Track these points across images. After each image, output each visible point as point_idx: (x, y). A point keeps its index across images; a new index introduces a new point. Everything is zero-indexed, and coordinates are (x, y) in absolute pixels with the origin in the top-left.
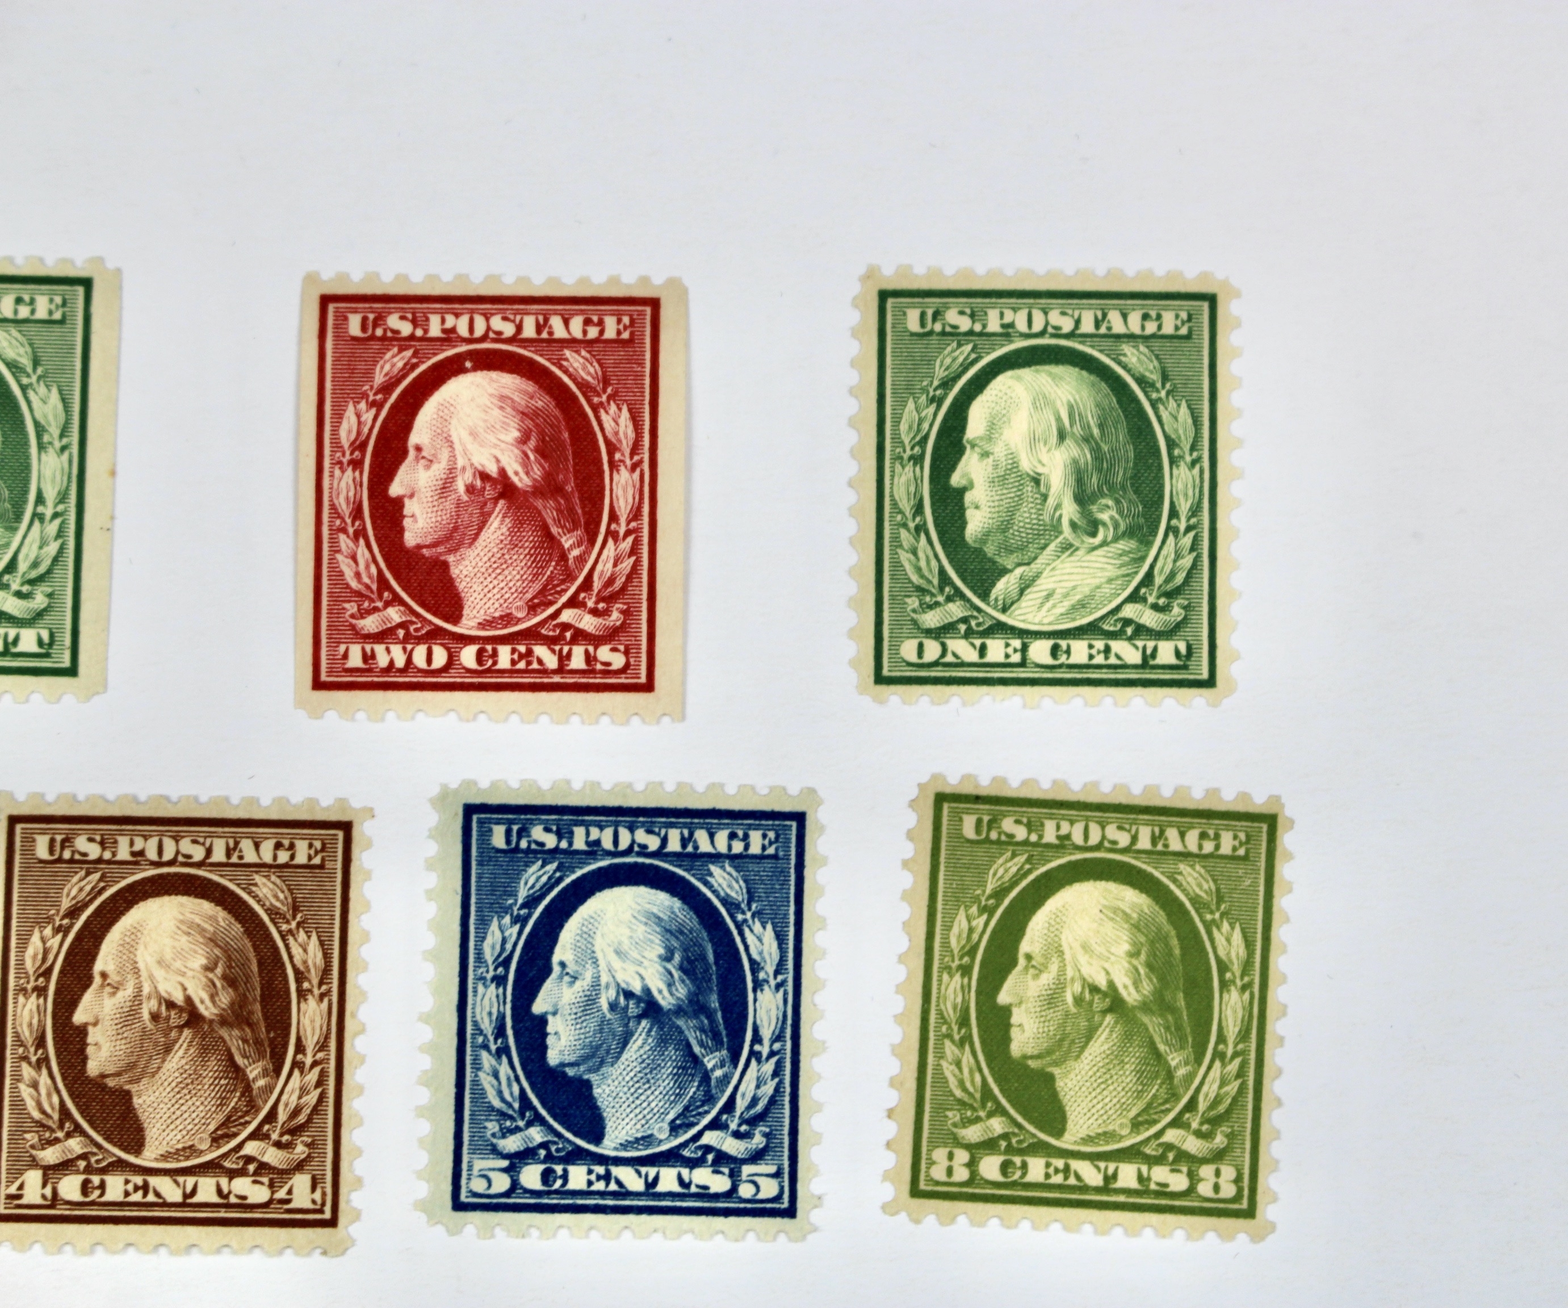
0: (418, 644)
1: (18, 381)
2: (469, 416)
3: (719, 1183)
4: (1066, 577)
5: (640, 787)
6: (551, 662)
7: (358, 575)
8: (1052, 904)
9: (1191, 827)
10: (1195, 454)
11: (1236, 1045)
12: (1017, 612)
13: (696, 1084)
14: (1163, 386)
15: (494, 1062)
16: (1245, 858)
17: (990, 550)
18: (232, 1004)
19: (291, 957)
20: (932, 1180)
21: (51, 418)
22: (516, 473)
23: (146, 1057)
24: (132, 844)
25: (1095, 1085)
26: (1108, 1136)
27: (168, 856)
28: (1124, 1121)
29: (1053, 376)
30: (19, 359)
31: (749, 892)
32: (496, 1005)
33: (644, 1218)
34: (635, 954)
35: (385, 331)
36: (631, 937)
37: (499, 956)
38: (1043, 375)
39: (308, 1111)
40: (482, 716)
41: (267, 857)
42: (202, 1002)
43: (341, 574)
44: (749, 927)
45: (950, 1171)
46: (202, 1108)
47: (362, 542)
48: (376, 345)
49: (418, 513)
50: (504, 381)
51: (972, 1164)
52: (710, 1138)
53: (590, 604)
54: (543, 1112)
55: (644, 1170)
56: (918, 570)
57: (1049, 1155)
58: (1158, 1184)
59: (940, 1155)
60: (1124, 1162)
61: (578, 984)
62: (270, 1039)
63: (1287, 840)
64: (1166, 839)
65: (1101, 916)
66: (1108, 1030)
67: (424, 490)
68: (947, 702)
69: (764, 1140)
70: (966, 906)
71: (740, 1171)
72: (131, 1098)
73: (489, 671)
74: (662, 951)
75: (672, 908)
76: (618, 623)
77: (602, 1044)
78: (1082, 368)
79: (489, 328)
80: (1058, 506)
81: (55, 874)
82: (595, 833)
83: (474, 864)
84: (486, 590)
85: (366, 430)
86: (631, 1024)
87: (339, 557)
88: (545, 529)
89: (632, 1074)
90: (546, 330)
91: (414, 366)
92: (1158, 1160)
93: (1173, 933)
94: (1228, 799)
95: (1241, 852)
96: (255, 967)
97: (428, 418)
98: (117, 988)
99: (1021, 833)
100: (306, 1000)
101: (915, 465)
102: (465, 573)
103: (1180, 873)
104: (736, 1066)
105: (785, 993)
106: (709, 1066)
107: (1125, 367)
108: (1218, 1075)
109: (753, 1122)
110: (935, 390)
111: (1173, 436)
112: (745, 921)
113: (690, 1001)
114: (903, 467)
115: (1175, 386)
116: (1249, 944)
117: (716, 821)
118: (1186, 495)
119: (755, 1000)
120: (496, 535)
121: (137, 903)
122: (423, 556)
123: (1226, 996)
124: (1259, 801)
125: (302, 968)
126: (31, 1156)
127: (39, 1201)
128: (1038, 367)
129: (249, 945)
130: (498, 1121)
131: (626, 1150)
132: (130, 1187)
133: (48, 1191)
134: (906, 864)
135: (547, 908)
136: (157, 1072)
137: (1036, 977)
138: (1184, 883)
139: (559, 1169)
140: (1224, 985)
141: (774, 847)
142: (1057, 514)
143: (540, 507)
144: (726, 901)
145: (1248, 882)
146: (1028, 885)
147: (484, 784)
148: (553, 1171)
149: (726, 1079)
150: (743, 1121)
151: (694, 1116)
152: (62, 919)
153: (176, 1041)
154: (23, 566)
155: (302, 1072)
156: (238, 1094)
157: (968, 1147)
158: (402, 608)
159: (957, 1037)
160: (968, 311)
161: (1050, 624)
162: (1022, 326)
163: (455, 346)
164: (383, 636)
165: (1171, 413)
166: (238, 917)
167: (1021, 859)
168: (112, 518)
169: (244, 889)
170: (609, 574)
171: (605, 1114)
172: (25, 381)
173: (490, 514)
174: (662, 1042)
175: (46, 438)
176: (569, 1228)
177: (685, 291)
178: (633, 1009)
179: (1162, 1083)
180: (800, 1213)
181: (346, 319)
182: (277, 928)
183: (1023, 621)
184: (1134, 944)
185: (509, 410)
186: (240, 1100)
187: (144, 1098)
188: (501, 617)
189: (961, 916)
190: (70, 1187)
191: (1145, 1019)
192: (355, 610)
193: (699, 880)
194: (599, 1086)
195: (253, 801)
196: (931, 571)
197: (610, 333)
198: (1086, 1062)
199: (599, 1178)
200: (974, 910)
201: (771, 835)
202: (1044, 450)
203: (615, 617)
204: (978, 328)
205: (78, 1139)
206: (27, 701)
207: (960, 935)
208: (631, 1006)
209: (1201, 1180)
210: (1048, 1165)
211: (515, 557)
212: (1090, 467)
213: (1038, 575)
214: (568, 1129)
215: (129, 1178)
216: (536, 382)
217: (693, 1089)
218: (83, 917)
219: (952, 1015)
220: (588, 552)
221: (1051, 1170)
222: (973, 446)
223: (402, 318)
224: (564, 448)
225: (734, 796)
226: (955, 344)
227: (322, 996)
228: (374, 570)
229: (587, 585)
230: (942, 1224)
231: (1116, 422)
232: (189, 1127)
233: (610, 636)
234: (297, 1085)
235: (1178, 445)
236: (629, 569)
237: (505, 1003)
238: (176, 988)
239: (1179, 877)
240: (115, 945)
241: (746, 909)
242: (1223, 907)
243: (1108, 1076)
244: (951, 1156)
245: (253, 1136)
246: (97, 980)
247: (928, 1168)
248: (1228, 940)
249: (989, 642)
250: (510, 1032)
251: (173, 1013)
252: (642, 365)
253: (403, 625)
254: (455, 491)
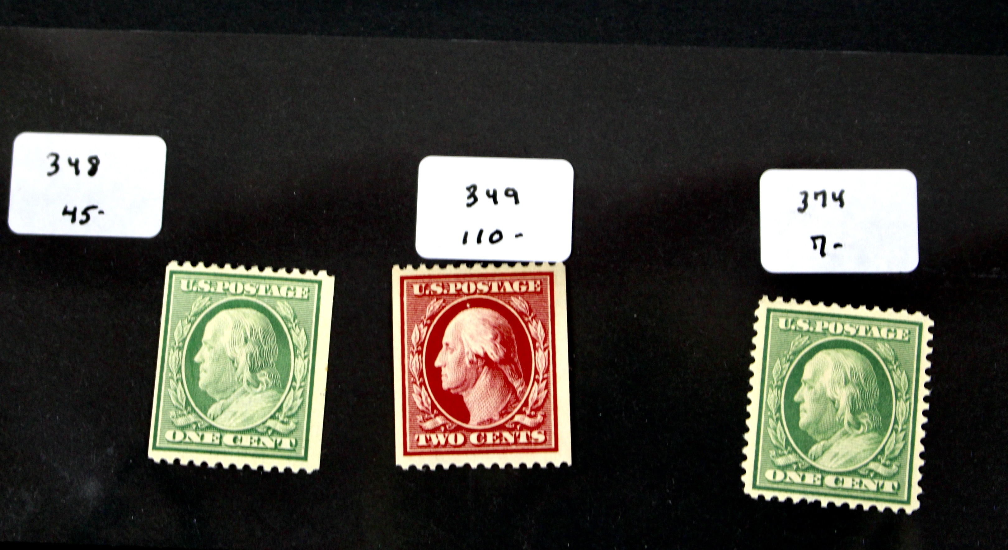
0: (450, 433)
1: (287, 326)
6: (511, 440)
21: (300, 343)
22: (492, 354)
30: (287, 315)
35: (430, 292)
43: (415, 403)
47: (423, 387)
48: (426, 298)
49: (448, 374)
50: (484, 312)
53: (528, 413)
73: (483, 445)
76: (541, 421)
79: (476, 289)
85: (423, 337)
90: (503, 288)
91: (443, 307)
97: (451, 331)
102: (470, 400)
122: (451, 393)
154: (285, 410)
158: (443, 417)
163: (462, 297)
164: (435, 430)
170: (536, 399)
172: (290, 326)
175: (298, 352)
181: (412, 287)
188: (488, 420)
192: (421, 419)
197: (532, 289)
203: (539, 418)
211: (493, 392)
223: (438, 286)
224: (513, 342)
228: (429, 400)
229: (526, 404)
233: (537, 427)
236: (544, 396)
252: (546, 302)
253: (444, 425)
254: (465, 363)
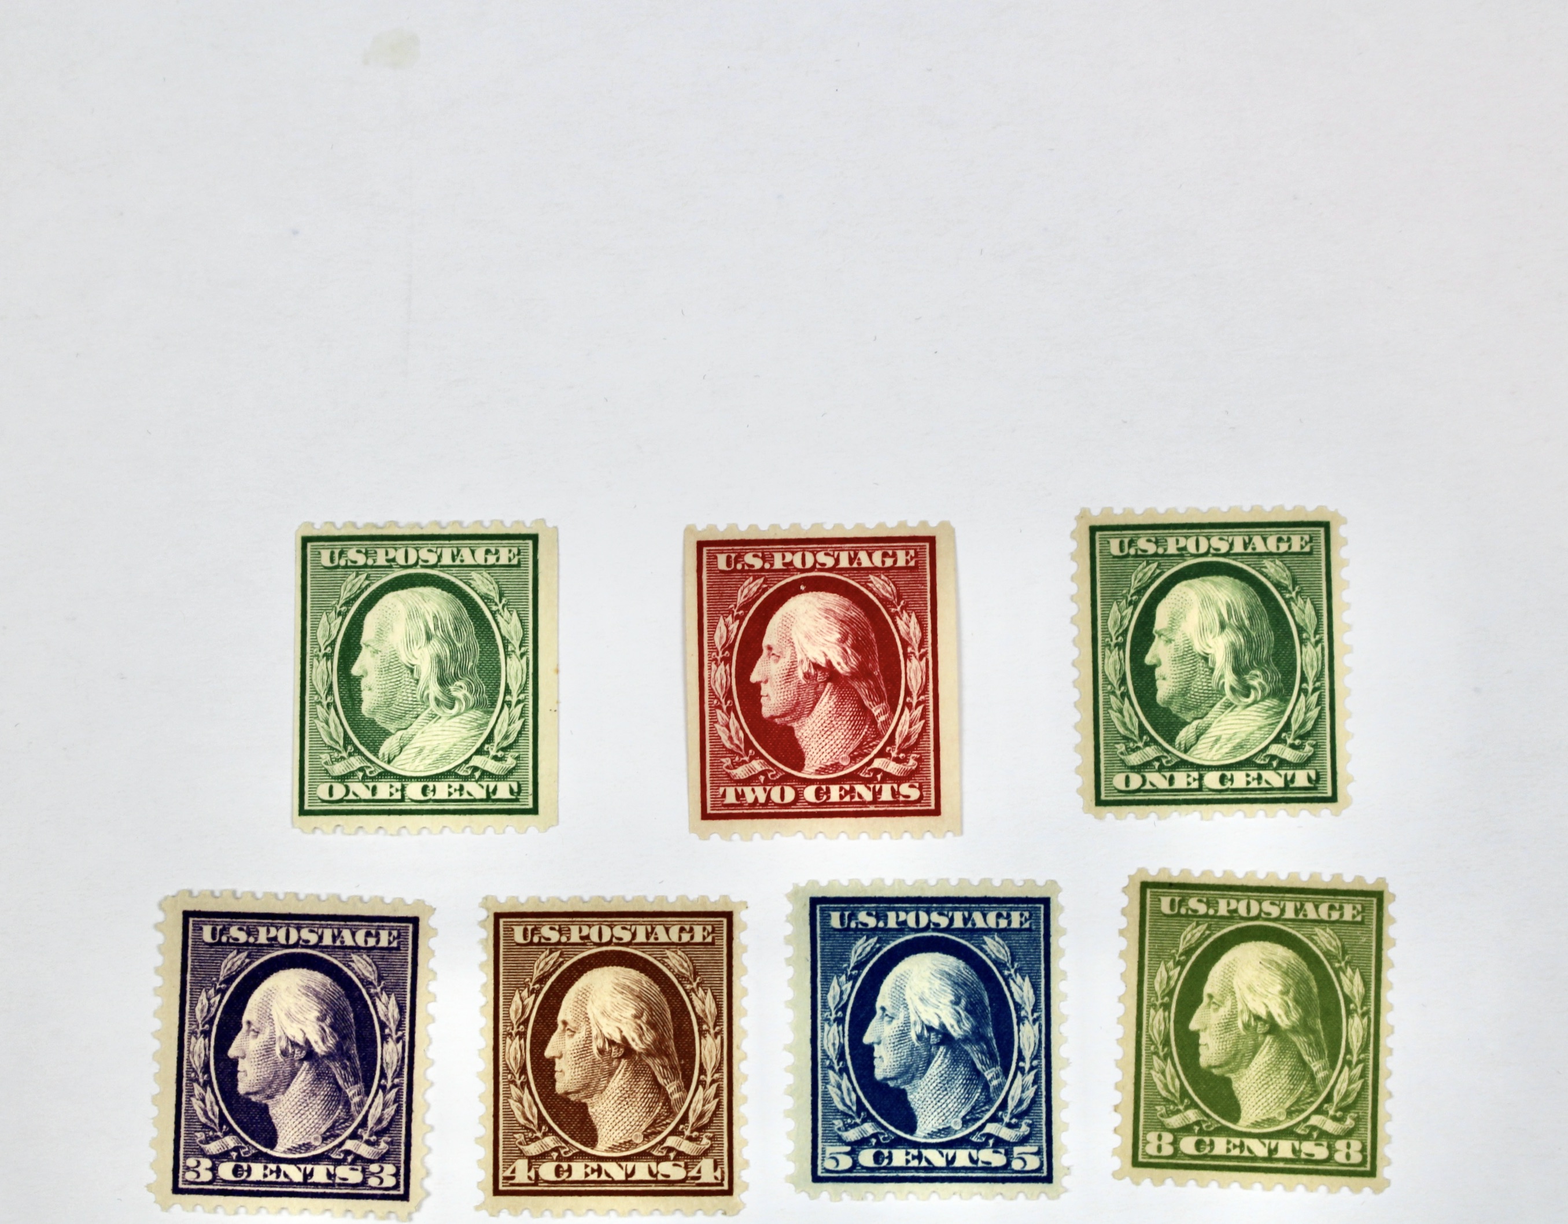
0: (774, 786)
1: (489, 609)
2: (804, 624)
3: (998, 1160)
4: (1228, 727)
5: (933, 882)
6: (868, 796)
7: (730, 738)
8: (1226, 958)
9: (1323, 901)
10: (1318, 637)
11: (1359, 1055)
12: (1195, 753)
13: (979, 1091)
14: (1294, 589)
15: (838, 1078)
16: (1362, 923)
17: (1174, 708)
18: (654, 1041)
19: (694, 1008)
20: (1147, 1154)
21: (513, 634)
22: (839, 664)
23: (596, 1080)
24: (580, 931)
25: (1260, 1086)
26: (1271, 1121)
27: (606, 938)
28: (1281, 1110)
29: (1215, 584)
30: (489, 593)
31: (1012, 954)
32: (837, 1038)
33: (946, 1185)
34: (933, 1000)
35: (743, 566)
36: (930, 989)
37: (839, 1003)
38: (1208, 583)
39: (710, 1115)
40: (821, 836)
41: (675, 938)
42: (633, 1040)
43: (719, 738)
44: (1013, 979)
45: (1159, 1148)
46: (636, 1114)
47: (732, 715)
48: (738, 576)
49: (771, 694)
50: (828, 598)
51: (1175, 1143)
52: (990, 1128)
53: (894, 754)
54: (873, 1113)
55: (945, 1151)
56: (1124, 724)
57: (1229, 1136)
58: (1307, 1154)
59: (1152, 1136)
60: (1282, 1139)
61: (895, 1022)
62: (681, 1065)
63: (1391, 909)
64: (1305, 911)
65: (1261, 966)
66: (1268, 1047)
67: (774, 677)
68: (1147, 817)
69: (1029, 1129)
70: (1165, 962)
71: (1012, 1151)
72: (587, 1108)
73: (825, 803)
74: (952, 998)
75: (958, 967)
76: (914, 768)
77: (912, 1065)
78: (1235, 578)
79: (816, 561)
80: (1222, 677)
81: (529, 953)
82: (902, 916)
83: (819, 939)
84: (820, 747)
85: (733, 636)
86: (933, 1049)
87: (716, 725)
88: (860, 702)
89: (934, 1085)
90: (856, 561)
91: (765, 590)
92: (1307, 1137)
93: (1312, 977)
94: (1348, 880)
95: (1359, 918)
96: (669, 1016)
97: (776, 627)
98: (574, 1032)
99: (1202, 909)
100: (705, 1037)
101: (1119, 650)
102: (805, 735)
103: (1316, 935)
104: (1007, 1078)
105: (1040, 1025)
106: (988, 1078)
107: (1266, 576)
108: (1347, 1077)
109: (1020, 1116)
110: (1132, 596)
111: (1302, 624)
112: (1010, 975)
113: (973, 1032)
114: (1111, 652)
115: (1302, 588)
116: (1366, 984)
117: (987, 905)
118: (1312, 666)
119: (1019, 1031)
120: (825, 708)
121: (586, 972)
122: (776, 724)
123: (1351, 1021)
124: (1370, 882)
125: (701, 1015)
126: (520, 1149)
127: (527, 1181)
128: (1204, 578)
129: (664, 1000)
130: (842, 1119)
131: (932, 1138)
132: (589, 1170)
133: (532, 1174)
134: (1121, 932)
135: (871, 969)
136: (604, 1090)
137: (1216, 1010)
138: (1319, 942)
139: (886, 1152)
140: (1349, 1013)
141: (1028, 922)
142: (1221, 682)
143: (856, 687)
144: (996, 962)
145: (1364, 940)
146: (1208, 946)
147: (824, 883)
148: (882, 1154)
149: (1000, 1087)
150: (1013, 1116)
151: (979, 1113)
152: (534, 985)
153: (617, 1068)
154: (497, 738)
155: (704, 1088)
156: (661, 1104)
157: (1172, 1131)
158: (762, 761)
159: (1161, 1054)
160: (1153, 539)
161: (1218, 760)
162: (1192, 549)
163: (793, 575)
164: (750, 781)
165: (1299, 608)
166: (656, 981)
167: (1202, 927)
168: (558, 702)
169: (659, 961)
170: (906, 733)
171: (916, 1113)
172: (494, 608)
173: (821, 693)
174: (955, 1062)
175: (510, 648)
176: (894, 1193)
177: (953, 531)
178: (934, 1039)
179: (1308, 1083)
180: (1055, 1179)
181: (716, 558)
182: (684, 988)
183: (1199, 759)
184: (1285, 985)
185: (832, 619)
186: (662, 1108)
187: (596, 1108)
188: (832, 765)
189: (1162, 968)
190: (547, 1171)
191: (1294, 1038)
192: (730, 763)
193: (977, 947)
194: (911, 1093)
195: (664, 899)
196: (1133, 725)
197: (901, 562)
198: (1253, 1069)
199: (914, 1157)
200: (1171, 964)
201: (1026, 914)
202: (1211, 637)
203: (912, 763)
204: (1161, 551)
205: (551, 1137)
206: (504, 832)
207: (1161, 982)
208: (932, 1037)
209: (1337, 1151)
210: (1228, 1142)
211: (840, 723)
212: (1243, 648)
213: (1209, 726)
214: (891, 1124)
215: (588, 1164)
216: (850, 599)
217: (978, 1095)
218: (549, 983)
219: (1157, 1038)
220: (891, 718)
221: (1231, 1146)
222: (1160, 636)
223: (755, 556)
224: (872, 645)
225: (999, 887)
226: (1145, 563)
227: (716, 1035)
228: (741, 734)
229: (891, 741)
230: (1155, 1185)
231: (1261, 615)
232: (628, 1128)
234: (701, 1097)
235: (1305, 631)
236: (920, 729)
237: (844, 1036)
238: (614, 1031)
239: (1315, 938)
240: (572, 1002)
241: (1010, 967)
242: (1347, 957)
243: (1269, 1079)
244: (1160, 1138)
245: (673, 1133)
246: (560, 1026)
247: (1144, 1146)
248: (1351, 981)
249: (1176, 774)
250: (848, 1057)
251: (613, 1048)
252: (924, 584)
253: (763, 773)
254: (797, 677)
